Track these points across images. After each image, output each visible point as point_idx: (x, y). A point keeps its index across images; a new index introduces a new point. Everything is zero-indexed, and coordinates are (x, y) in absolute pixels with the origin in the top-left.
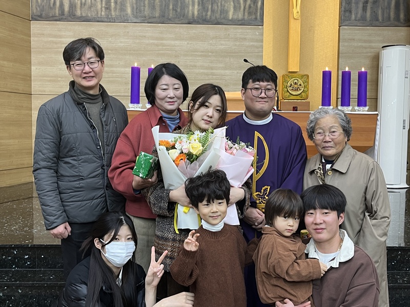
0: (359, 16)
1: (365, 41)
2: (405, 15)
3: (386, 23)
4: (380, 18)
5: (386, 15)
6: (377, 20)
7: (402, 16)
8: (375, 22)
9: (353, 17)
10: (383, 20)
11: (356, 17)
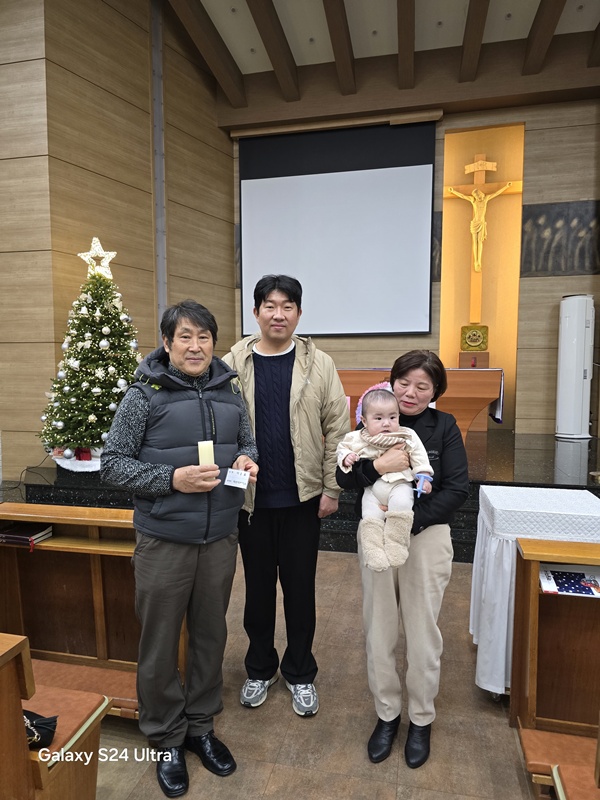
0: (540, 267)
1: (547, 291)
2: (591, 263)
3: (570, 271)
4: (563, 267)
5: (569, 264)
6: (560, 269)
7: (587, 264)
8: (556, 271)
9: (534, 268)
10: (566, 268)
11: (536, 267)
